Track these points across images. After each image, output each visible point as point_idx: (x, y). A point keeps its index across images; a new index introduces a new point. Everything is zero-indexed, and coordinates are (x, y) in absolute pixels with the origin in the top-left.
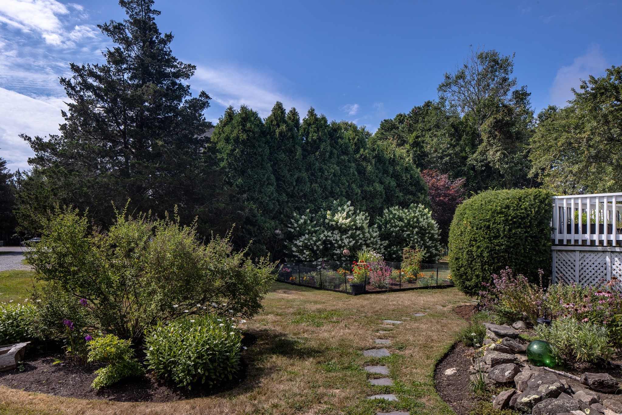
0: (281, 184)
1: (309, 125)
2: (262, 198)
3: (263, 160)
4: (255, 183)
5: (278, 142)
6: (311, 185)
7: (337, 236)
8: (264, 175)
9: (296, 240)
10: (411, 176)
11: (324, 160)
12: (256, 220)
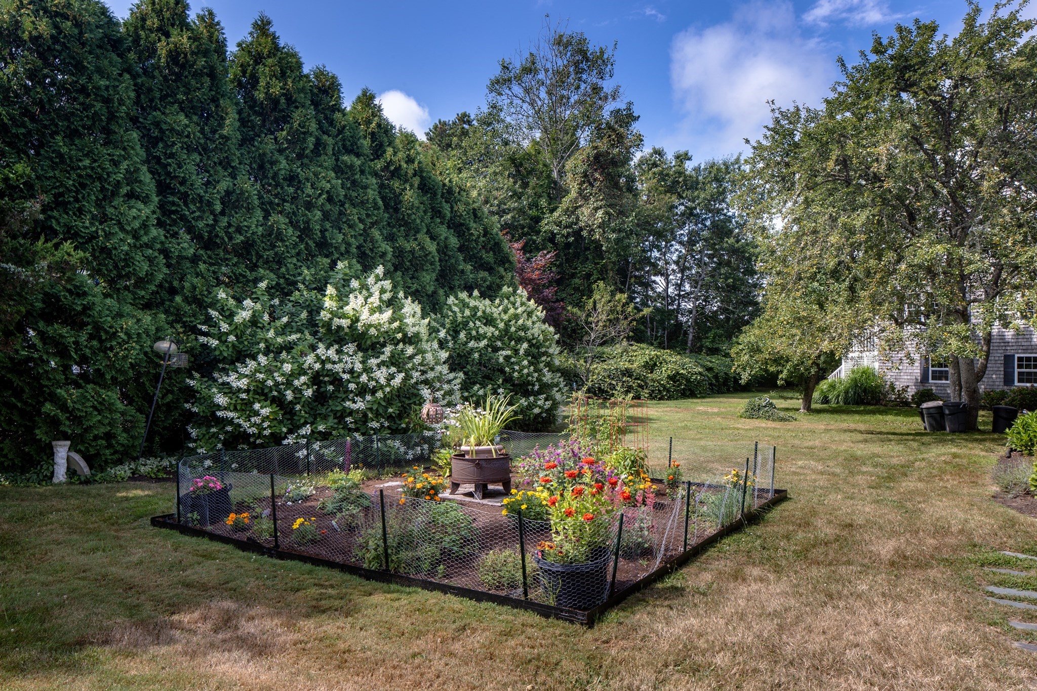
0: (173, 203)
1: (258, 59)
2: (108, 236)
3: (112, 117)
4: (83, 186)
5: (165, 78)
6: (266, 218)
7: (352, 359)
8: (116, 164)
9: (226, 372)
10: (485, 230)
11: (300, 156)
12: (86, 308)
